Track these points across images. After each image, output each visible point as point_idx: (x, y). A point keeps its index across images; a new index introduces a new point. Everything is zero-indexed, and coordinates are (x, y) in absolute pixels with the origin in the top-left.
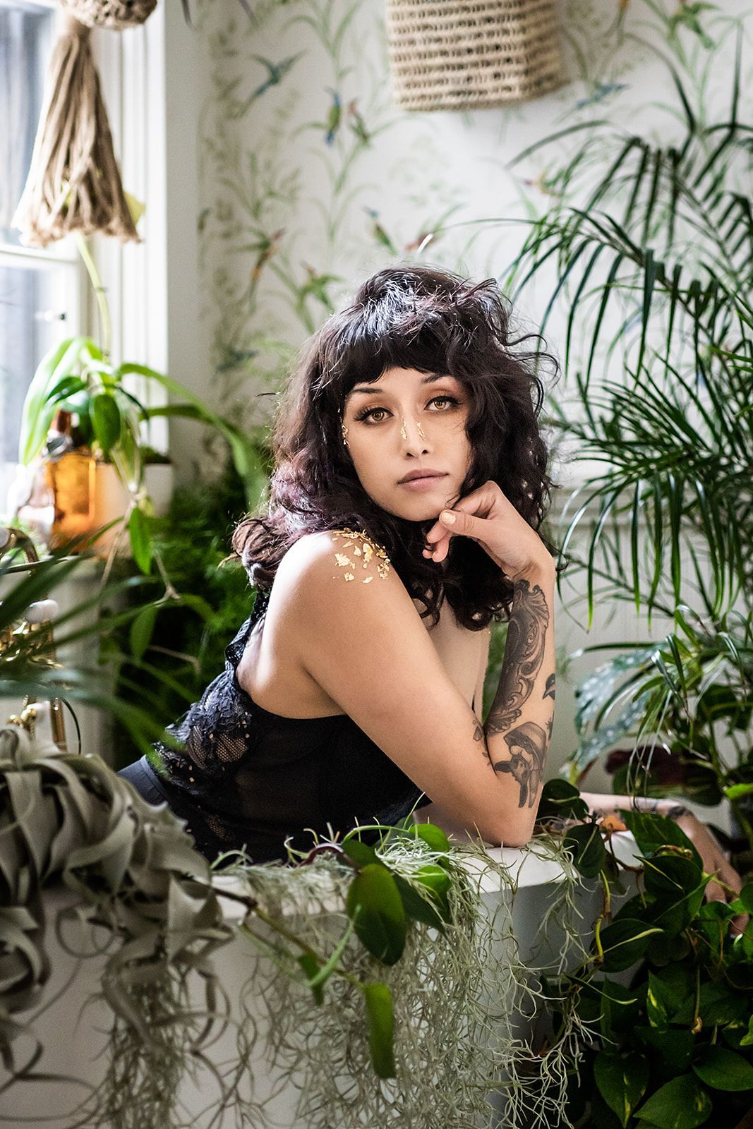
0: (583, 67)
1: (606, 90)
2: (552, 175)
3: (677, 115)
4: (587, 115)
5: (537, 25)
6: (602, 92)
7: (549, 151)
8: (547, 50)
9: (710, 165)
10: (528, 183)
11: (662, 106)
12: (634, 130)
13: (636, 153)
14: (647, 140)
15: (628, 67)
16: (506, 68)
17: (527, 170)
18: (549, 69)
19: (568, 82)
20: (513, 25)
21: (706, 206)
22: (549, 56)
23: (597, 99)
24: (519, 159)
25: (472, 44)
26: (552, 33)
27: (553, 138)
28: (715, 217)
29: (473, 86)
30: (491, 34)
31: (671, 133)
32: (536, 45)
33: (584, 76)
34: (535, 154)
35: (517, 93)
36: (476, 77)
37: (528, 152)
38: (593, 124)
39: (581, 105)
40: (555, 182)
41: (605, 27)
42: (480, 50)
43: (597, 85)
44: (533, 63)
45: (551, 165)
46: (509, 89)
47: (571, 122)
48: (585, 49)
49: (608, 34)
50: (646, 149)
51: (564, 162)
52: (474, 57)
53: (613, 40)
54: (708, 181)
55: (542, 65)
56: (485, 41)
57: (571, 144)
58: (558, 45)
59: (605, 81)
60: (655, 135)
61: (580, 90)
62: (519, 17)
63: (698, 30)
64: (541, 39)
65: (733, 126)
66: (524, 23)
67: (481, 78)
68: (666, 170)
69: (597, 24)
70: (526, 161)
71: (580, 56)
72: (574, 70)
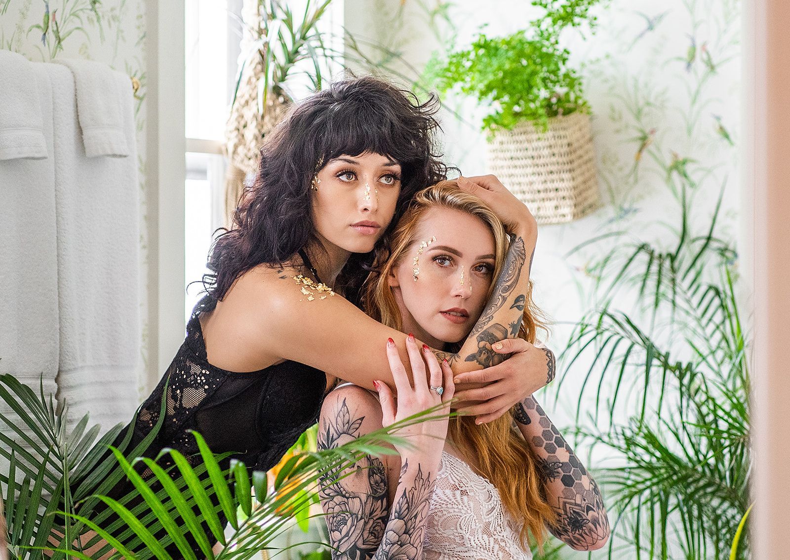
0: (613, 197)
1: (627, 212)
2: (592, 265)
3: (674, 230)
4: (614, 227)
5: (582, 174)
6: (624, 213)
7: (590, 249)
8: (586, 190)
9: (693, 264)
10: (578, 269)
11: (662, 223)
12: (643, 239)
13: (644, 257)
14: (653, 246)
15: (641, 197)
16: (562, 203)
17: (577, 260)
18: (590, 201)
19: (603, 205)
20: (566, 176)
21: (690, 293)
22: (590, 192)
23: (621, 217)
24: (571, 253)
25: (541, 187)
26: (593, 176)
27: (593, 241)
28: (695, 301)
29: (542, 213)
30: (553, 181)
31: (667, 242)
32: (582, 187)
33: (613, 202)
34: (582, 250)
35: (569, 218)
36: (543, 208)
37: (577, 249)
38: (618, 234)
39: (611, 221)
40: (595, 269)
41: (627, 171)
42: (546, 190)
43: (621, 209)
44: (580, 199)
45: (592, 258)
46: (564, 216)
47: (605, 231)
48: (613, 186)
49: (629, 176)
50: (651, 254)
51: (600, 258)
52: (542, 195)
53: (631, 180)
54: (692, 275)
55: (585, 199)
56: (550, 186)
57: (606, 246)
58: (596, 183)
59: (626, 206)
60: (658, 242)
61: (610, 211)
62: (570, 171)
63: (685, 175)
64: (585, 182)
65: (709, 238)
66: (574, 174)
67: (546, 208)
68: (667, 264)
69: (621, 169)
70: (575, 255)
71: (610, 189)
72: (606, 197)
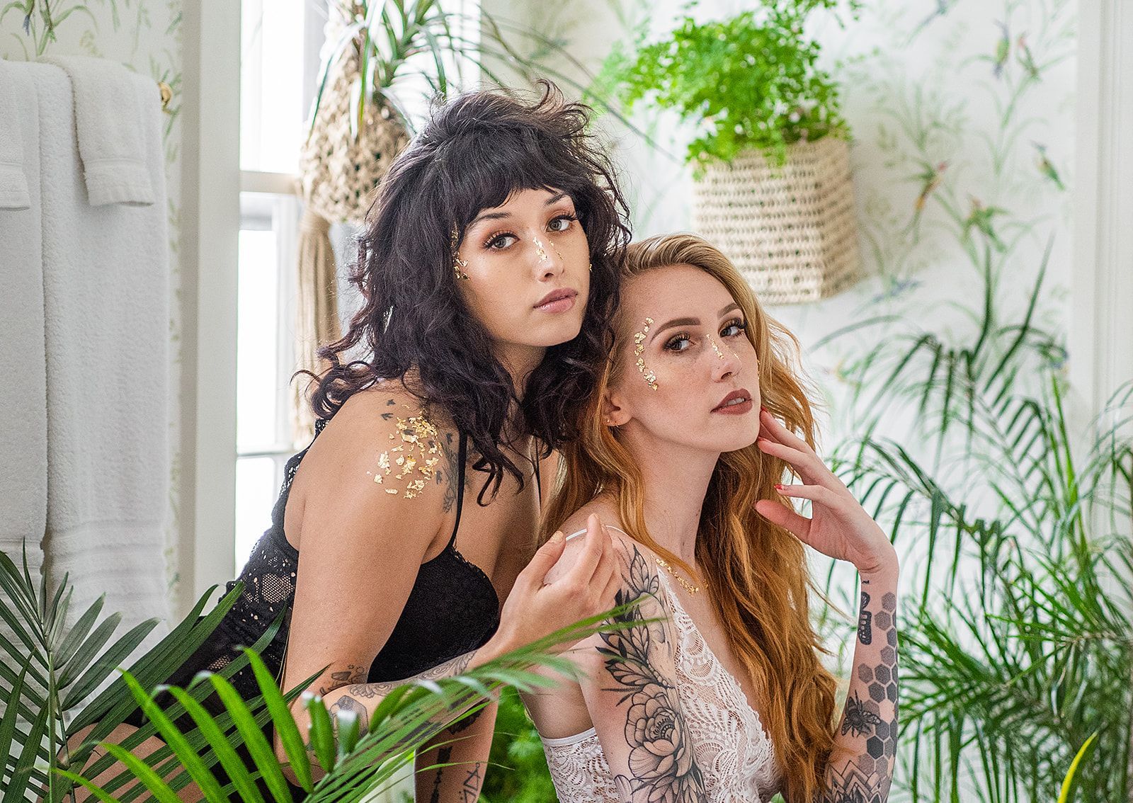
0: (880, 263)
1: (902, 286)
2: (848, 365)
3: (973, 316)
4: (883, 309)
5: (837, 229)
6: (898, 288)
7: (846, 341)
8: (841, 253)
9: (1001, 368)
10: (826, 371)
11: (955, 305)
12: (926, 327)
13: (926, 355)
14: (941, 339)
15: (923, 265)
16: (805, 272)
17: (825, 358)
18: (847, 270)
19: (866, 276)
20: (812, 232)
21: (995, 412)
22: (847, 256)
23: (893, 294)
24: (819, 345)
25: (774, 248)
26: (853, 231)
27: (850, 329)
28: (1003, 423)
29: (774, 287)
30: (791, 240)
31: (963, 334)
32: (836, 248)
33: (881, 271)
34: (833, 342)
35: (815, 295)
36: (776, 279)
37: (826, 340)
38: (889, 319)
39: (878, 299)
40: (853, 370)
41: (903, 225)
42: (781, 254)
43: (894, 281)
44: (832, 267)
45: (849, 354)
46: (808, 292)
47: (868, 315)
48: (882, 247)
49: (905, 232)
50: (938, 349)
51: (861, 354)
52: (775, 260)
53: (909, 238)
54: (998, 384)
55: (840, 267)
56: (786, 246)
57: (869, 338)
58: (857, 243)
59: (901, 277)
60: (947, 331)
61: (877, 285)
62: (818, 224)
63: (990, 233)
64: (839, 242)
65: (1025, 329)
66: (824, 230)
67: (781, 280)
68: (961, 366)
69: (894, 222)
70: (823, 349)
71: (877, 252)
72: (871, 264)
